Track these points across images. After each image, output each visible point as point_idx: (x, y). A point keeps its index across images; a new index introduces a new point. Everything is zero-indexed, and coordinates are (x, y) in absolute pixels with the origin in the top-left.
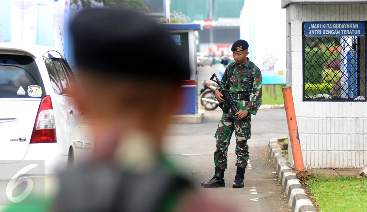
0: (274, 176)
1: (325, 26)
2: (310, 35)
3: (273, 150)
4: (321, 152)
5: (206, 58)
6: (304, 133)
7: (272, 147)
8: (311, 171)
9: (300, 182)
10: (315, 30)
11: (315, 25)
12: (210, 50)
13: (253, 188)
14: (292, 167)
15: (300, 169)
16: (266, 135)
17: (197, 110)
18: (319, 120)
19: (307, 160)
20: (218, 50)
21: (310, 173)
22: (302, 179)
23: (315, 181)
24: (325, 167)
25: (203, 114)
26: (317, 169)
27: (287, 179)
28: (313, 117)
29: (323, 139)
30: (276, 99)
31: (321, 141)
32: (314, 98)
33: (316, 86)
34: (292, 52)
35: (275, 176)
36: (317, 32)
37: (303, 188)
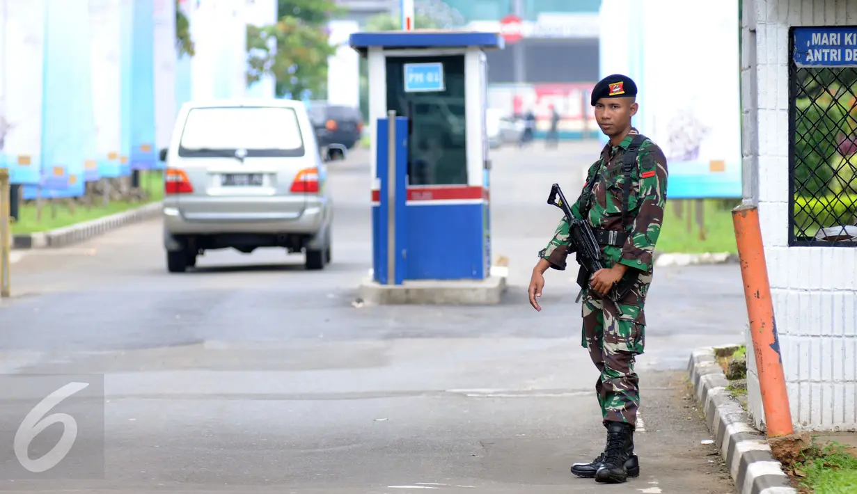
0: (706, 451)
1: (852, 38)
2: (808, 63)
3: (703, 378)
4: (839, 387)
5: (507, 126)
6: (790, 335)
7: (699, 371)
8: (813, 439)
9: (783, 469)
10: (824, 51)
11: (825, 35)
12: (517, 102)
13: (651, 486)
14: (759, 428)
15: (781, 434)
16: (682, 338)
17: (489, 269)
18: (833, 297)
19: (799, 407)
20: (538, 102)
21: (809, 444)
22: (788, 461)
23: (825, 465)
24: (850, 429)
25: (503, 280)
26: (827, 433)
27: (747, 459)
28: (818, 290)
29: (844, 349)
30: (703, 237)
31: (838, 356)
32: (820, 237)
33: (826, 204)
34: (759, 111)
35: (712, 453)
36: (829, 54)
37: (791, 486)
